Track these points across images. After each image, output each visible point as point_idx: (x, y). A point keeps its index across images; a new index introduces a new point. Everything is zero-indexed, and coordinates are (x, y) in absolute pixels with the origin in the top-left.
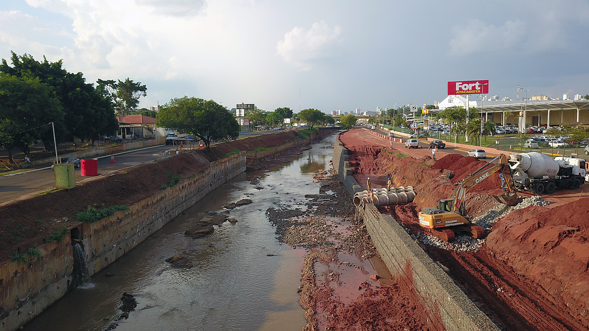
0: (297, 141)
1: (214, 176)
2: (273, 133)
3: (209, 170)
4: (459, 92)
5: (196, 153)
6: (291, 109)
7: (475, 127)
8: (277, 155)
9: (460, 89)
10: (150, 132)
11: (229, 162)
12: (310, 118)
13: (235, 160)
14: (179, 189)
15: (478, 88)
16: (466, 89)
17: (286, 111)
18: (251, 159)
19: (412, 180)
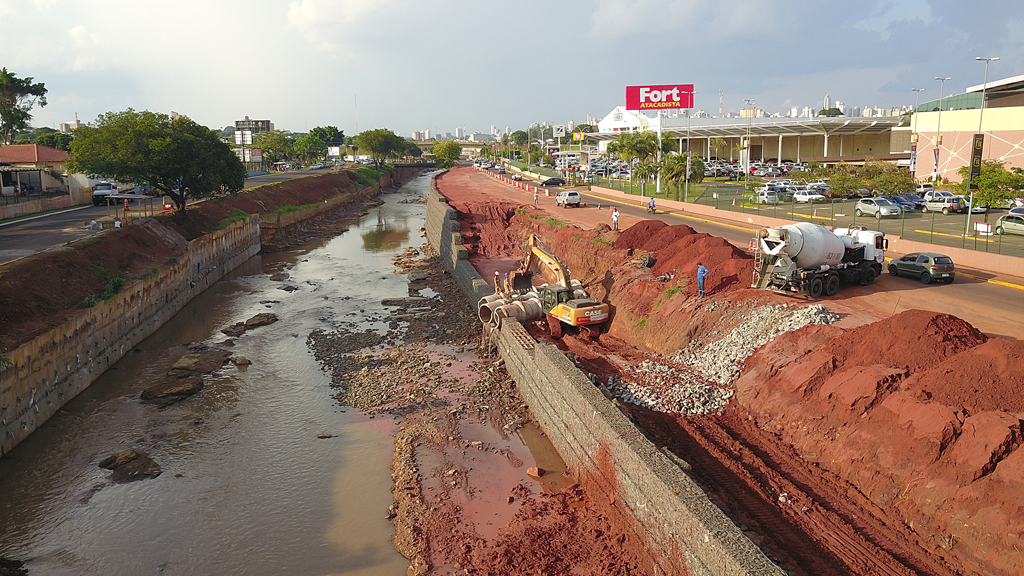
0: (356, 191)
1: (197, 268)
2: (310, 177)
3: (186, 258)
4: (645, 105)
5: (157, 224)
6: (340, 130)
7: (677, 168)
8: (319, 219)
9: (648, 100)
10: (57, 180)
11: (225, 238)
12: (378, 147)
13: (239, 232)
14: (125, 301)
15: (676, 99)
16: (658, 99)
17: (330, 134)
18: (270, 229)
19: (578, 268)
